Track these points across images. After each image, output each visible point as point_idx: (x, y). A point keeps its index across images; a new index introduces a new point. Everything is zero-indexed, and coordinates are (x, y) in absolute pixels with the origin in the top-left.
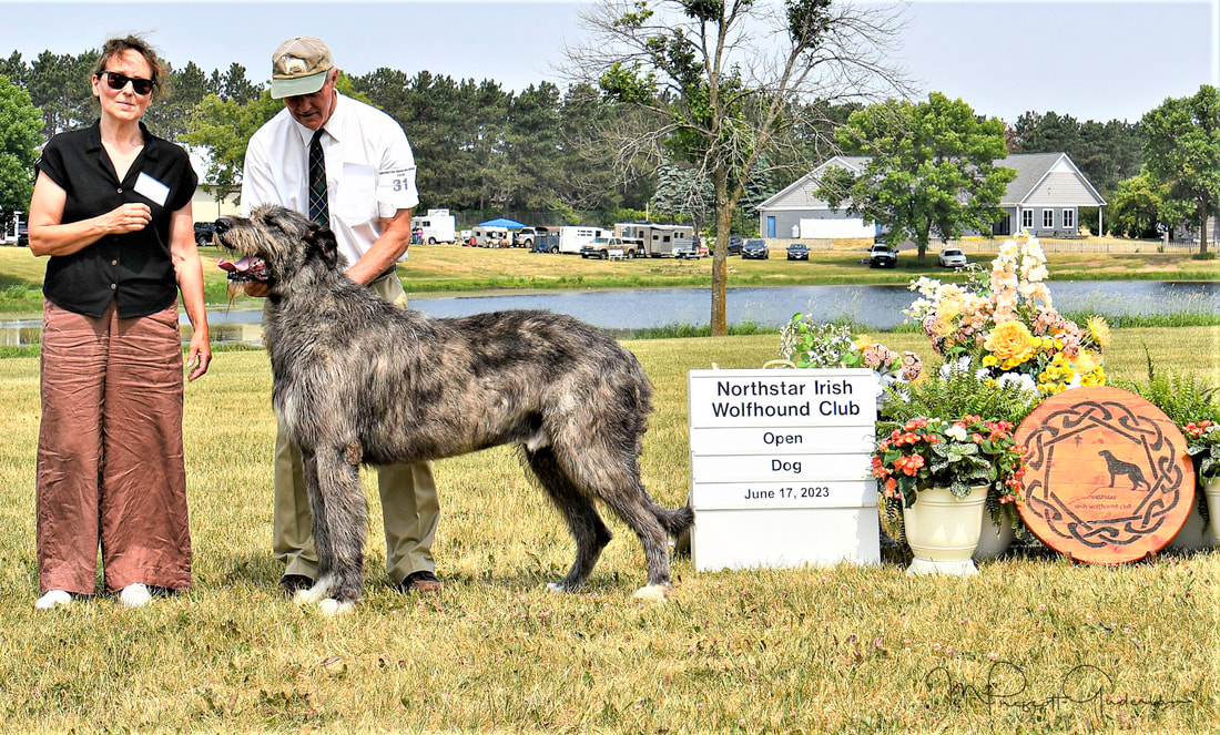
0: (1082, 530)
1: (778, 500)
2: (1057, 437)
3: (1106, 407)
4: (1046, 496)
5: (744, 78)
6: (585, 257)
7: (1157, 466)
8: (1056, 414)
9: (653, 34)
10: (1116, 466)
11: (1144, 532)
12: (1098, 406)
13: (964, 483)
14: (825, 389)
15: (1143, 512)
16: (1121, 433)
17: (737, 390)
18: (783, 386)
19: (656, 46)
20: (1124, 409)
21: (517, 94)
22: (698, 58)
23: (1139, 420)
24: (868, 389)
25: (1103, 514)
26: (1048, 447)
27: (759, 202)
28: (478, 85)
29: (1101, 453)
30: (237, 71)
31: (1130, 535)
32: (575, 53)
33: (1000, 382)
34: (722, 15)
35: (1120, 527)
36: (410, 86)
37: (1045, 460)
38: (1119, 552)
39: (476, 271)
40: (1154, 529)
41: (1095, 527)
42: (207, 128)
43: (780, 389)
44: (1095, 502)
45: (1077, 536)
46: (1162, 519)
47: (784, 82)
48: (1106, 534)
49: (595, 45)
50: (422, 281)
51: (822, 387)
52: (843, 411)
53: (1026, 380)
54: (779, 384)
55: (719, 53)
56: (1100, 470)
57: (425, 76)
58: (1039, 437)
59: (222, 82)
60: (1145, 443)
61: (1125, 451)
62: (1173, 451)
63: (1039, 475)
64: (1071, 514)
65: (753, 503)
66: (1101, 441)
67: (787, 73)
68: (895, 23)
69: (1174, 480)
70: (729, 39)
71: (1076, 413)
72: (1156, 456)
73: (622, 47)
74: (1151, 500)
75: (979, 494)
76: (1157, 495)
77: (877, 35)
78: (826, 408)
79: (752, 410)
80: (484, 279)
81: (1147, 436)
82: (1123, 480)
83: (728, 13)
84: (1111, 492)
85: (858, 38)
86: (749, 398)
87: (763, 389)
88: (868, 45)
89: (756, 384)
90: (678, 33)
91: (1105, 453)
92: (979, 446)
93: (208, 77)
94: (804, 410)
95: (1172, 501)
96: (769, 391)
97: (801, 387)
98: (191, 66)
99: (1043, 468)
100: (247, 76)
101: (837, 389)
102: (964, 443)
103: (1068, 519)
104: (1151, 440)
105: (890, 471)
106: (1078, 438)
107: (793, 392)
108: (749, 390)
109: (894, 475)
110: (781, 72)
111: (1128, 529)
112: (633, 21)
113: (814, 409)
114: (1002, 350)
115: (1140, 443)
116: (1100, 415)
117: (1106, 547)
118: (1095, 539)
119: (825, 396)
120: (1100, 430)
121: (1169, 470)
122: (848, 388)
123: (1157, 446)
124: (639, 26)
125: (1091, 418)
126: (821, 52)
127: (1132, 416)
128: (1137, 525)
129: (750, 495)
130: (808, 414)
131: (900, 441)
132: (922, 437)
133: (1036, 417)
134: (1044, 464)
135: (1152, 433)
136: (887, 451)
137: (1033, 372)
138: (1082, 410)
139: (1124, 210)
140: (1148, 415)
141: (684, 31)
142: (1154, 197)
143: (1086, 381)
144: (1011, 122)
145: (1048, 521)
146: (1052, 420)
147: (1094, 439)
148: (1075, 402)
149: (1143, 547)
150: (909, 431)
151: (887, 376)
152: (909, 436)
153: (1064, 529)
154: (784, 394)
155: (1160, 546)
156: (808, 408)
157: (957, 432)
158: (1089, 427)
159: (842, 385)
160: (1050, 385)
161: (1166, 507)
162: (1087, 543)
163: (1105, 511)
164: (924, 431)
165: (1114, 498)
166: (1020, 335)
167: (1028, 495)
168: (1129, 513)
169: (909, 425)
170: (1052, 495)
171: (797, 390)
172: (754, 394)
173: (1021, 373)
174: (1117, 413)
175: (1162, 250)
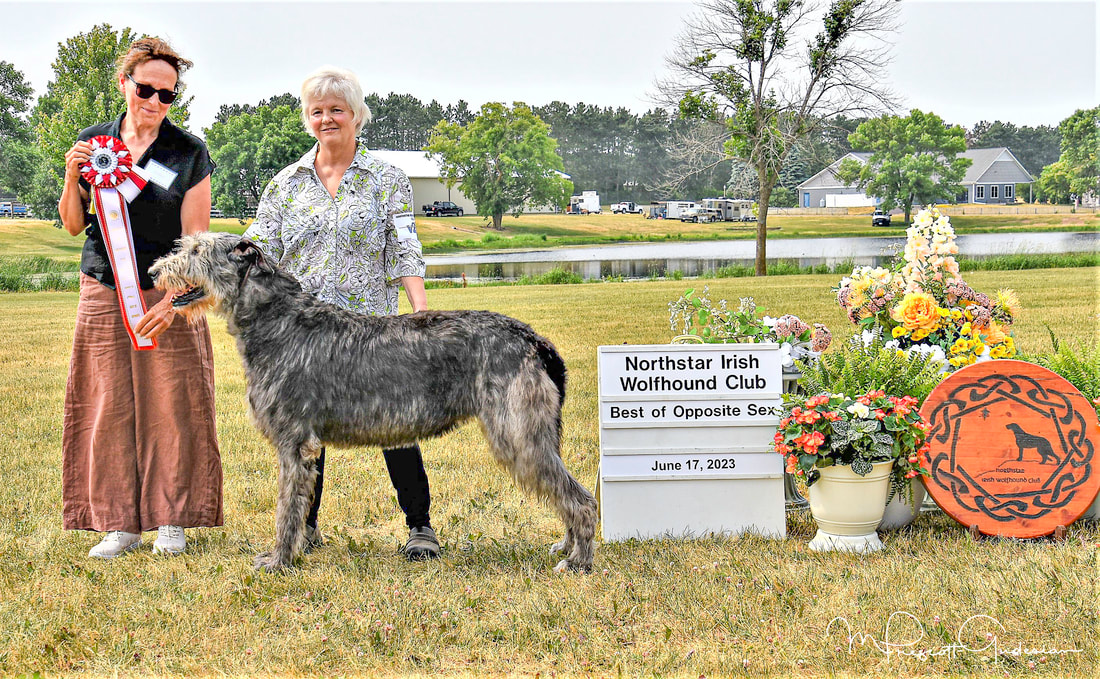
0: (988, 503)
1: (684, 472)
2: (964, 410)
3: (1015, 381)
4: (952, 469)
5: (778, 98)
6: (683, 221)
7: (1066, 440)
8: (962, 388)
9: (715, 70)
10: (1024, 440)
11: (1054, 506)
12: (1006, 379)
13: (866, 460)
14: (732, 363)
15: (1052, 485)
16: (1030, 406)
17: (644, 365)
18: (690, 360)
19: (717, 79)
20: (1033, 382)
21: (640, 116)
22: (746, 86)
23: (1049, 395)
24: (775, 361)
25: (1010, 487)
26: (955, 420)
27: (799, 184)
28: (615, 110)
29: (1008, 427)
30: (463, 105)
31: (1038, 510)
32: (663, 85)
33: (907, 354)
34: (763, 56)
35: (1029, 501)
36: (571, 112)
38: (1027, 526)
39: (612, 231)
40: (1064, 504)
41: (1003, 501)
42: (441, 140)
43: (687, 364)
44: (1003, 475)
45: (984, 509)
46: (1073, 493)
47: (806, 101)
48: (1015, 508)
49: (677, 80)
50: (577, 238)
52: (749, 384)
53: (937, 353)
54: (686, 359)
55: (761, 83)
56: (1008, 443)
57: (581, 105)
58: (946, 410)
59: (453, 112)
60: (1054, 416)
61: (1034, 423)
62: (1084, 424)
63: (946, 448)
64: (978, 487)
65: (659, 474)
66: (1009, 415)
67: (808, 95)
68: (884, 59)
69: (1085, 454)
70: (768, 74)
71: (984, 386)
72: (1065, 429)
73: (694, 81)
74: (1060, 474)
75: (881, 470)
76: (1067, 469)
77: (871, 67)
78: (733, 382)
79: (660, 384)
80: (617, 236)
81: (1056, 409)
82: (1032, 453)
83: (767, 55)
84: (1019, 466)
85: (858, 70)
86: (657, 372)
87: (671, 364)
88: (864, 75)
89: (664, 359)
90: (731, 69)
91: (1014, 427)
92: (882, 422)
93: (445, 109)
94: (711, 384)
95: (1081, 476)
96: (677, 365)
97: (708, 361)
98: (434, 102)
99: (950, 441)
100: (469, 108)
101: (743, 364)
102: (866, 420)
103: (974, 492)
104: (1061, 413)
105: (791, 449)
106: (986, 410)
107: (700, 366)
108: (657, 365)
109: (795, 451)
110: (804, 94)
111: (1037, 503)
112: (701, 63)
113: (721, 382)
114: (910, 321)
115: (1048, 416)
116: (1008, 389)
117: (1014, 521)
118: (1002, 512)
119: (732, 371)
120: (1006, 406)
121: (1079, 445)
122: (754, 362)
123: (1067, 420)
124: (705, 65)
125: (1000, 392)
126: (832, 80)
127: (1041, 389)
128: (1045, 499)
129: (657, 467)
130: (715, 387)
131: (801, 420)
132: (821, 415)
133: (942, 391)
134: (951, 437)
135: (1063, 407)
136: (789, 428)
137: (942, 342)
138: (990, 383)
139: (1047, 185)
140: (1057, 388)
141: (736, 68)
142: (1068, 176)
143: (995, 352)
144: (970, 128)
145: (955, 494)
146: (959, 393)
147: (1002, 413)
148: (982, 375)
149: (1054, 521)
150: (810, 408)
151: (799, 347)
152: (810, 416)
153: (971, 503)
154: (691, 368)
155: (1071, 521)
156: (715, 382)
157: (860, 409)
158: (997, 400)
159: (748, 359)
160: (960, 359)
161: (1076, 481)
162: (993, 516)
163: (1013, 485)
164: (825, 408)
165: (1022, 471)
166: (928, 307)
167: (934, 468)
168: (1038, 487)
169: (811, 402)
170: (959, 467)
171: (704, 364)
172: (662, 368)
173: (930, 344)
174: (1026, 386)
175: (1074, 212)
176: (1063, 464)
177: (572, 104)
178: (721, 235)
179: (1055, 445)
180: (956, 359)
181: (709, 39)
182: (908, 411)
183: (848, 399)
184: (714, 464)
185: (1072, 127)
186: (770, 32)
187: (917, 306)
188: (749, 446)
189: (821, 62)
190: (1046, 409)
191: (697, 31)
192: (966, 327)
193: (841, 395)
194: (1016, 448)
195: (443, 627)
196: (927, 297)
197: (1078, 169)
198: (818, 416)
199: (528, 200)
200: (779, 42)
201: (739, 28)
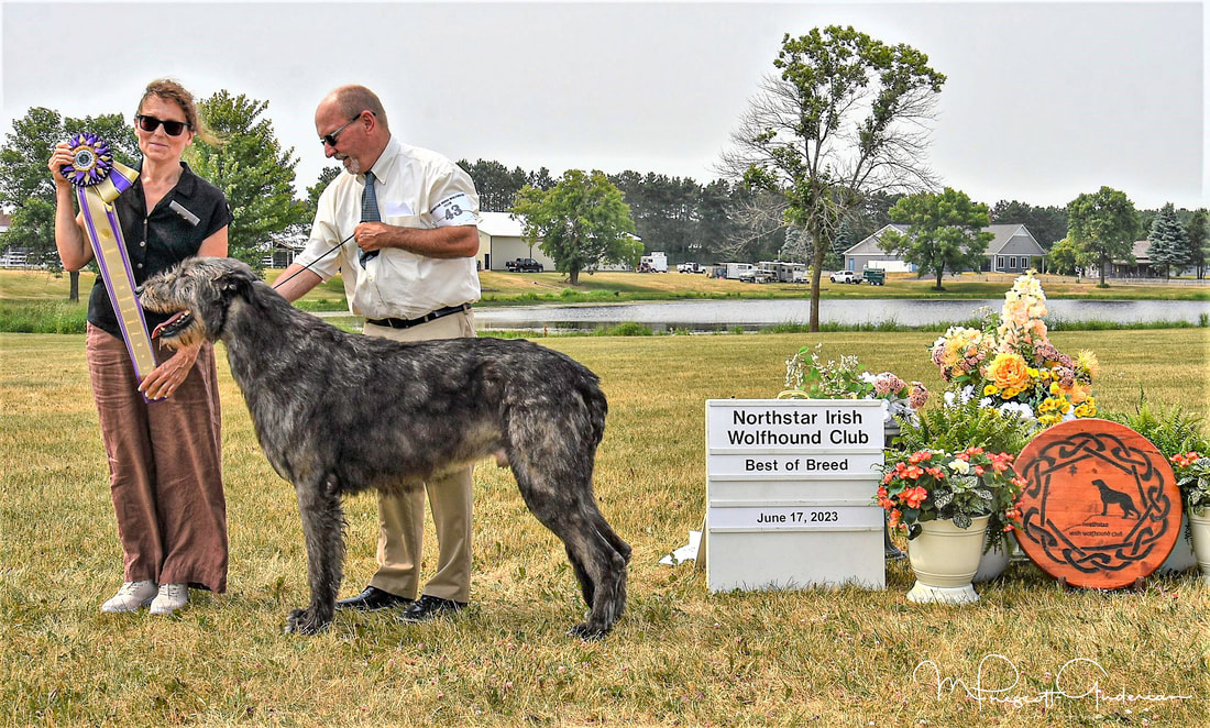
0: (1075, 556)
1: (789, 524)
2: (1054, 467)
3: (1102, 439)
4: (1042, 523)
5: (831, 173)
6: (742, 281)
7: (1146, 496)
8: (1051, 445)
9: (776, 146)
10: (1109, 495)
11: (1134, 559)
12: (1092, 437)
13: (966, 514)
14: (836, 419)
15: (1133, 539)
16: (1114, 463)
17: (752, 419)
18: (796, 415)
19: (778, 155)
20: (1117, 440)
21: (705, 186)
22: (804, 162)
23: (1131, 452)
24: (876, 417)
25: (1095, 541)
26: (1045, 476)
27: (845, 250)
28: (682, 180)
29: (1094, 483)
30: (544, 172)
31: (1118, 562)
32: (729, 158)
33: (1000, 412)
34: (818, 135)
35: (1112, 553)
36: (642, 181)
37: (1042, 488)
38: (1111, 577)
39: (678, 289)
40: (1144, 556)
41: (1088, 553)
42: (525, 203)
43: (793, 418)
44: (1089, 529)
45: (1071, 561)
46: (1152, 545)
47: (856, 177)
48: (1099, 560)
49: (741, 153)
50: (646, 294)
51: (833, 416)
52: (853, 440)
53: (1026, 410)
54: (792, 414)
55: (816, 159)
56: (1093, 499)
58: (1037, 466)
59: (536, 178)
60: (1136, 473)
61: (1118, 480)
62: (1162, 481)
63: (1036, 503)
64: (1066, 541)
65: (764, 525)
66: (1095, 471)
67: (858, 171)
68: (924, 142)
69: (1162, 509)
71: (1072, 444)
72: (1146, 485)
73: (757, 155)
74: (1140, 528)
75: (979, 525)
76: (1146, 523)
77: (912, 149)
78: (837, 437)
79: (766, 438)
80: (682, 293)
81: (1137, 466)
82: (1115, 508)
83: (822, 135)
84: (1103, 520)
85: (901, 151)
86: (764, 426)
87: (777, 418)
88: (907, 155)
89: (771, 413)
90: (791, 146)
91: (1100, 484)
92: (980, 478)
93: (528, 175)
94: (816, 439)
95: (1160, 529)
96: (783, 419)
97: (813, 416)
98: (518, 169)
99: (1040, 496)
100: (550, 175)
101: (847, 419)
102: (967, 475)
103: (1063, 545)
104: (1141, 470)
105: (894, 503)
106: (1073, 467)
107: (805, 421)
108: (764, 419)
109: (897, 506)
110: (854, 171)
111: (1119, 555)
112: (763, 139)
113: (825, 437)
114: (1001, 380)
115: (1130, 473)
116: (1094, 447)
117: (1098, 573)
118: (1087, 564)
119: (836, 426)
120: (1092, 463)
121: (1157, 500)
122: (857, 418)
123: (1147, 477)
124: (767, 142)
125: (1087, 449)
126: (879, 159)
127: (1124, 448)
128: (1127, 552)
129: (763, 519)
130: (819, 442)
131: (905, 475)
132: (925, 470)
133: (1034, 448)
134: (1041, 493)
135: (1143, 464)
136: (892, 483)
137: (1032, 401)
138: (1078, 441)
139: (1056, 258)
140: (1139, 446)
141: (795, 145)
142: (1074, 251)
143: (1079, 411)
144: (992, 205)
145: (1044, 547)
146: (1050, 450)
147: (1089, 469)
148: (1070, 433)
149: (1133, 573)
150: (914, 463)
151: (896, 404)
152: (913, 471)
153: (1059, 555)
154: (797, 422)
155: (1149, 572)
156: (819, 436)
157: (960, 465)
158: (1083, 457)
159: (852, 415)
160: (1048, 417)
161: (1155, 534)
162: (1080, 568)
163: (1098, 538)
164: (927, 463)
165: (1106, 525)
166: (1018, 366)
167: (1026, 522)
168: (1120, 540)
169: (914, 458)
170: (1048, 521)
171: (808, 419)
172: (768, 423)
173: (1019, 403)
174: (1110, 444)
175: (1078, 282)
176: (1144, 519)
177: (644, 174)
178: (776, 294)
179: (1136, 499)
180: (1044, 417)
181: (771, 117)
182: (1005, 468)
183: (949, 455)
184: (817, 517)
185: (1077, 209)
186: (825, 114)
187: (1008, 366)
188: (851, 500)
189: (870, 142)
190: (1128, 466)
191: (761, 110)
192: (1054, 386)
193: (942, 451)
194: (1101, 502)
195: (561, 684)
196: (1017, 357)
197: (1082, 245)
198: (921, 472)
199: (602, 259)
200: (833, 123)
201: (798, 110)
